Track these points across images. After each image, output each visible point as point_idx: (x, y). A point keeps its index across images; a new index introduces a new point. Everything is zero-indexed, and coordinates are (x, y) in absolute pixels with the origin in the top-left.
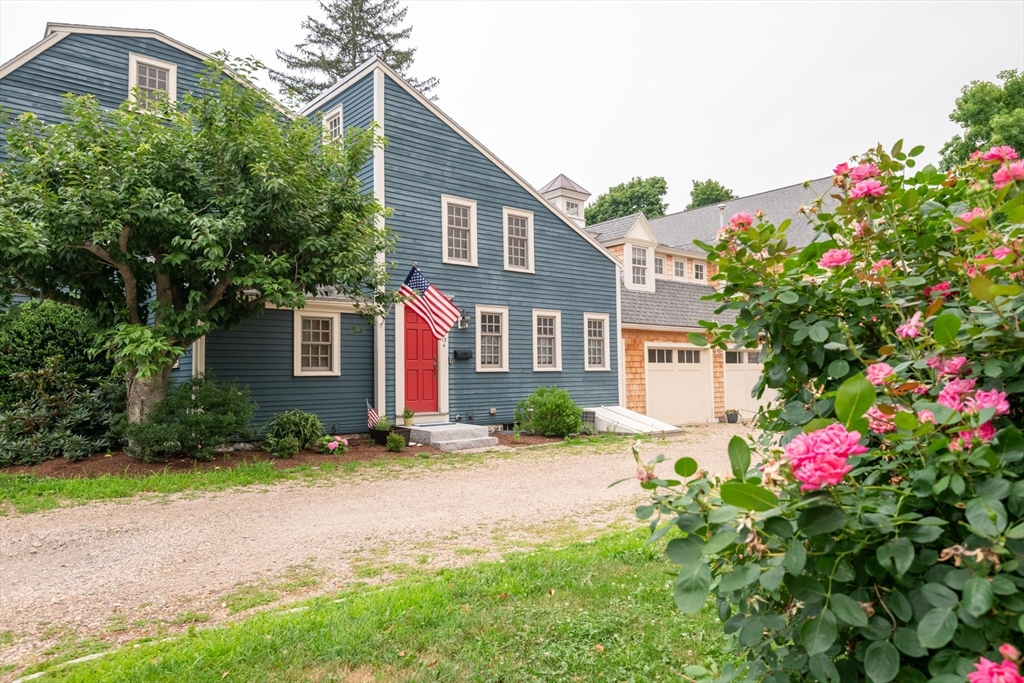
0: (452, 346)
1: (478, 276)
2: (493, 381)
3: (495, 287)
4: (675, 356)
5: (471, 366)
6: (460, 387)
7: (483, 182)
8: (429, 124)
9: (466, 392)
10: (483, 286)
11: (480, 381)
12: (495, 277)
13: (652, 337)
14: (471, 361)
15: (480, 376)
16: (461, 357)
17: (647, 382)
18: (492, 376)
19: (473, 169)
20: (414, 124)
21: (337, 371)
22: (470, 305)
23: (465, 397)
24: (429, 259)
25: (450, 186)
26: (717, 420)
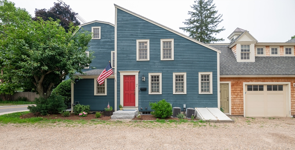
0: (140, 86)
1: (150, 63)
2: (156, 97)
3: (157, 67)
4: (265, 88)
5: (147, 93)
6: (143, 99)
7: (152, 33)
8: (132, 19)
9: (145, 101)
10: (152, 67)
11: (150, 97)
12: (157, 63)
13: (248, 80)
14: (147, 91)
15: (150, 96)
16: (144, 90)
17: (244, 99)
18: (155, 96)
19: (148, 29)
20: (127, 20)
21: (106, 94)
22: (146, 73)
23: (145, 102)
24: (132, 60)
25: (140, 37)
26: (292, 116)
